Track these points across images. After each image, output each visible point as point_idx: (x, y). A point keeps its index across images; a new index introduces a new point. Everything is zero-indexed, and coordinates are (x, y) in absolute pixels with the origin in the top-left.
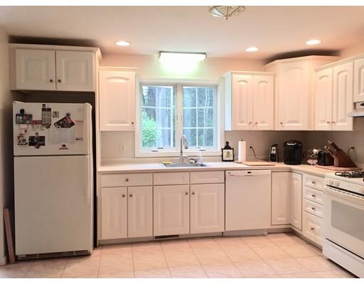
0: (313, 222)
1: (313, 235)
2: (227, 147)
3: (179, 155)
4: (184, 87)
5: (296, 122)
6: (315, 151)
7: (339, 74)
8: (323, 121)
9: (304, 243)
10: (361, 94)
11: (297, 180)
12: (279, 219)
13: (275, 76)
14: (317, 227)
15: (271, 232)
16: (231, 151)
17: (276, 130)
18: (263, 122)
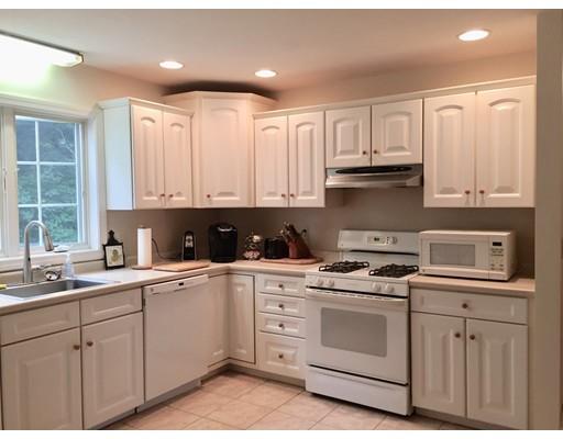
0: (281, 346)
1: (282, 365)
2: (112, 241)
3: (22, 265)
4: (17, 117)
5: (231, 194)
6: (256, 238)
7: (298, 126)
8: (270, 194)
9: (262, 382)
10: (337, 158)
11: (243, 285)
12: (216, 354)
13: (191, 117)
14: (288, 352)
15: (205, 380)
16: (119, 248)
17: (198, 206)
18: (179, 194)
